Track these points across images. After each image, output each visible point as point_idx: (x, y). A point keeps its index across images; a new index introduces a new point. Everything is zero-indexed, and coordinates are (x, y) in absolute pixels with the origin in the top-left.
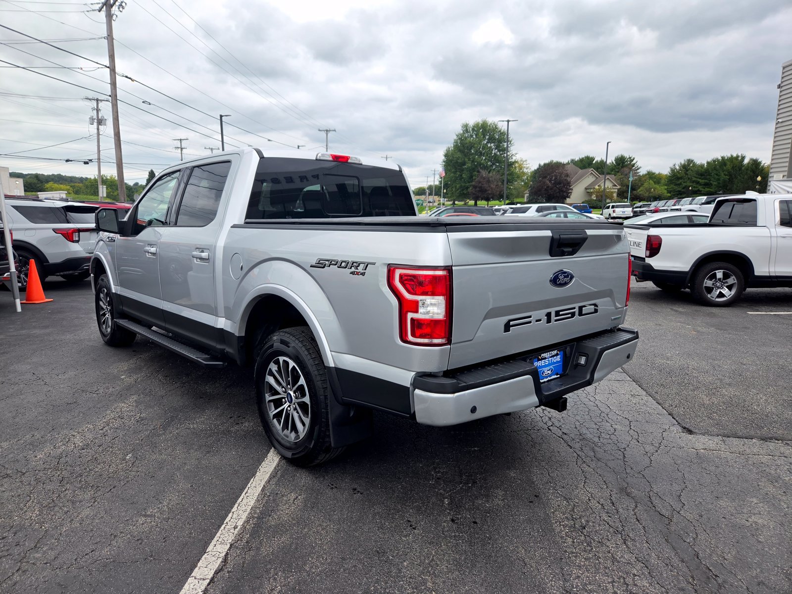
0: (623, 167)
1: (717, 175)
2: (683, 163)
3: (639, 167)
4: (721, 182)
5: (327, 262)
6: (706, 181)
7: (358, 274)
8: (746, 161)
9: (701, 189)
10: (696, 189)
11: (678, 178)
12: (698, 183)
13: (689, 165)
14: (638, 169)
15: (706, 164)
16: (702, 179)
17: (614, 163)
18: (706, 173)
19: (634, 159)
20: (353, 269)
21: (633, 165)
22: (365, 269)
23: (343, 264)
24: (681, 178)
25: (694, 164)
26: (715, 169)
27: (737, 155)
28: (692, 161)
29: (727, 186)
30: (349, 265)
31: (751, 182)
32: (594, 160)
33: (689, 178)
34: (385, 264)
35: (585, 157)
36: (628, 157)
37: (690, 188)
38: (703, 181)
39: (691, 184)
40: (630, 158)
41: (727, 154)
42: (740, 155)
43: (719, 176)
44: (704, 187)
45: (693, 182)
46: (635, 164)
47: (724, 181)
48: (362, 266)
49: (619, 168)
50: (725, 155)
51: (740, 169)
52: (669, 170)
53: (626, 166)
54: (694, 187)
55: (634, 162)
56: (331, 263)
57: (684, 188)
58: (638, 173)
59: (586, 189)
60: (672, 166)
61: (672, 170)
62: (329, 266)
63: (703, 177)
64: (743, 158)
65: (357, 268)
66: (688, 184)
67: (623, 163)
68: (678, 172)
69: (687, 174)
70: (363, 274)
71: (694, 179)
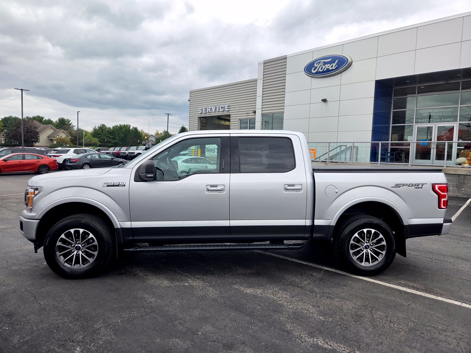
0: (64, 125)
1: (118, 134)
2: (100, 126)
3: (74, 125)
4: (121, 138)
5: (401, 185)
6: (113, 137)
7: (419, 188)
8: (131, 128)
9: (111, 141)
10: (109, 141)
11: (99, 134)
12: (109, 137)
13: (103, 127)
14: (73, 127)
15: (112, 128)
16: (111, 136)
17: (58, 122)
18: (113, 132)
19: (70, 121)
20: (416, 187)
21: (70, 124)
22: (422, 186)
23: (410, 185)
24: (100, 134)
25: (106, 128)
26: (117, 130)
27: (127, 124)
28: (105, 125)
29: (124, 140)
30: (414, 185)
31: (135, 139)
32: (43, 119)
33: (104, 134)
34: (431, 184)
35: (37, 116)
36: (66, 119)
37: (106, 140)
38: (112, 136)
39: (106, 138)
40: (68, 120)
41: (122, 124)
42: (128, 124)
43: (120, 134)
44: (113, 140)
45: (107, 137)
46: (71, 124)
47: (122, 137)
48: (420, 185)
49: (61, 125)
50: (121, 124)
51: (129, 132)
52: (93, 129)
53: (66, 124)
54: (107, 139)
55: (70, 122)
56: (403, 185)
57: (102, 140)
58: (73, 129)
59: (48, 137)
60: (94, 127)
61: (95, 129)
62: (403, 186)
63: (111, 134)
64: (130, 126)
65: (418, 186)
66: (104, 138)
67: (64, 122)
68: (98, 131)
69: (103, 132)
70: (421, 188)
71: (107, 135)
